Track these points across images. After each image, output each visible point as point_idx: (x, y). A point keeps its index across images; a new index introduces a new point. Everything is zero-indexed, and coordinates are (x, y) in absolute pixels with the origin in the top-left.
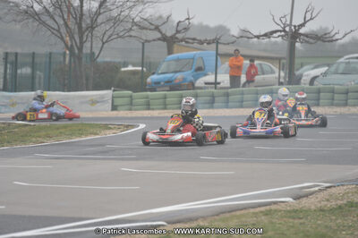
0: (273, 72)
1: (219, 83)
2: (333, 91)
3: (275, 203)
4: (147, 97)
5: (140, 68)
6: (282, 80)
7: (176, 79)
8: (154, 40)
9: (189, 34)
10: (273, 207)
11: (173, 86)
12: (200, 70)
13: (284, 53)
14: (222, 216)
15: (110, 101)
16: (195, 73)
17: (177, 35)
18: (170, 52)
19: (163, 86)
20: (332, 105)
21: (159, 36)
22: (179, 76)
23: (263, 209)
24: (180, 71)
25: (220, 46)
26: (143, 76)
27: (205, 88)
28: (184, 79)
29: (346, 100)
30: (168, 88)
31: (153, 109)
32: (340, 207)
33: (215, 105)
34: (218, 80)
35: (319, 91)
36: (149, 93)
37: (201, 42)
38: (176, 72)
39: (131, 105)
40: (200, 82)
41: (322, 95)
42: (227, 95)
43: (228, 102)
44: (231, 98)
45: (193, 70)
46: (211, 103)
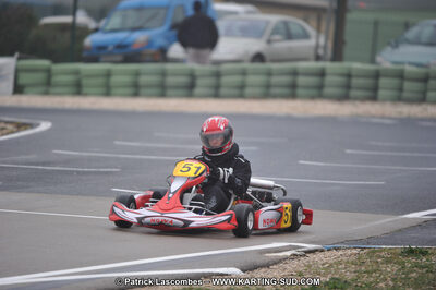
0: (306, 36)
2: (401, 76)
4: (77, 73)
6: (321, 52)
7: (134, 43)
11: (129, 55)
15: (12, 78)
16: (169, 33)
19: (111, 53)
22: (140, 37)
24: (140, 29)
28: (149, 43)
29: (424, 93)
30: (119, 58)
31: (86, 95)
33: (197, 91)
35: (377, 75)
36: (82, 66)
38: (134, 29)
39: (48, 86)
41: (383, 81)
42: (218, 75)
43: (217, 87)
44: (225, 80)
45: (165, 28)
46: (189, 88)
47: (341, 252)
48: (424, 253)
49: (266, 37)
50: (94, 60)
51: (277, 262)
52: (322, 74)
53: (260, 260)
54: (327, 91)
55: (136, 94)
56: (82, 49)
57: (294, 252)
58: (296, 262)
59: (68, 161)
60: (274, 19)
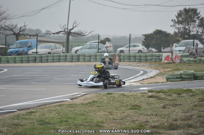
0: (60, 48)
1: (38, 53)
2: (85, 56)
3: (63, 101)
4: (7, 58)
5: (4, 46)
6: (64, 51)
7: (20, 51)
8: (10, 35)
9: (25, 32)
10: (62, 103)
11: (19, 54)
12: (30, 47)
13: (65, 41)
14: (41, 107)
16: (28, 48)
17: (20, 33)
18: (17, 40)
19: (14, 54)
20: (84, 61)
21: (12, 33)
22: (21, 49)
23: (58, 104)
25: (38, 37)
26: (6, 49)
27: (32, 54)
28: (23, 51)
29: (90, 59)
30: (16, 55)
31: (10, 63)
32: (90, 103)
33: (37, 61)
34: (38, 51)
35: (79, 56)
36: (9, 56)
37: (30, 36)
38: (20, 48)
40: (30, 52)
41: (80, 57)
42: (42, 57)
43: (42, 60)
44: (43, 58)
46: (35, 61)
48: (112, 94)
49: (51, 49)
50: (11, 55)
52: (66, 56)
54: (67, 60)
55: (22, 63)
56: (7, 53)
59: (17, 77)
60: (53, 44)
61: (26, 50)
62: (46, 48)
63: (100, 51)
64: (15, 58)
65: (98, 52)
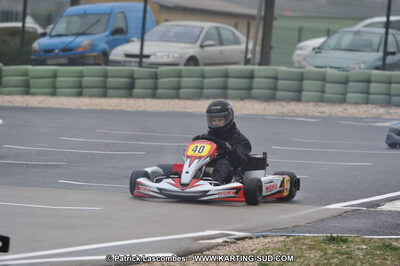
0: (237, 42)
1: (148, 57)
2: (323, 79)
4: (26, 74)
5: (19, 25)
6: (249, 56)
7: (78, 47)
11: (74, 57)
12: (120, 34)
16: (111, 38)
20: (322, 100)
22: (84, 41)
24: (84, 34)
27: (124, 64)
28: (92, 47)
29: (345, 94)
30: (64, 61)
31: (34, 94)
33: (135, 91)
34: (146, 52)
35: (302, 77)
36: (30, 67)
38: (78, 34)
40: (117, 53)
41: (307, 84)
42: (155, 77)
43: (155, 88)
44: (161, 82)
45: (107, 33)
46: (129, 89)
47: (268, 240)
48: (344, 241)
49: (199, 42)
51: (209, 248)
52: (251, 76)
53: (194, 246)
54: (254, 92)
55: (80, 94)
56: (31, 52)
57: (225, 239)
58: (227, 248)
59: (17, 156)
60: (207, 25)
61: (103, 46)
62: (179, 38)
63: (390, 59)
64: (55, 76)
65: (383, 67)
